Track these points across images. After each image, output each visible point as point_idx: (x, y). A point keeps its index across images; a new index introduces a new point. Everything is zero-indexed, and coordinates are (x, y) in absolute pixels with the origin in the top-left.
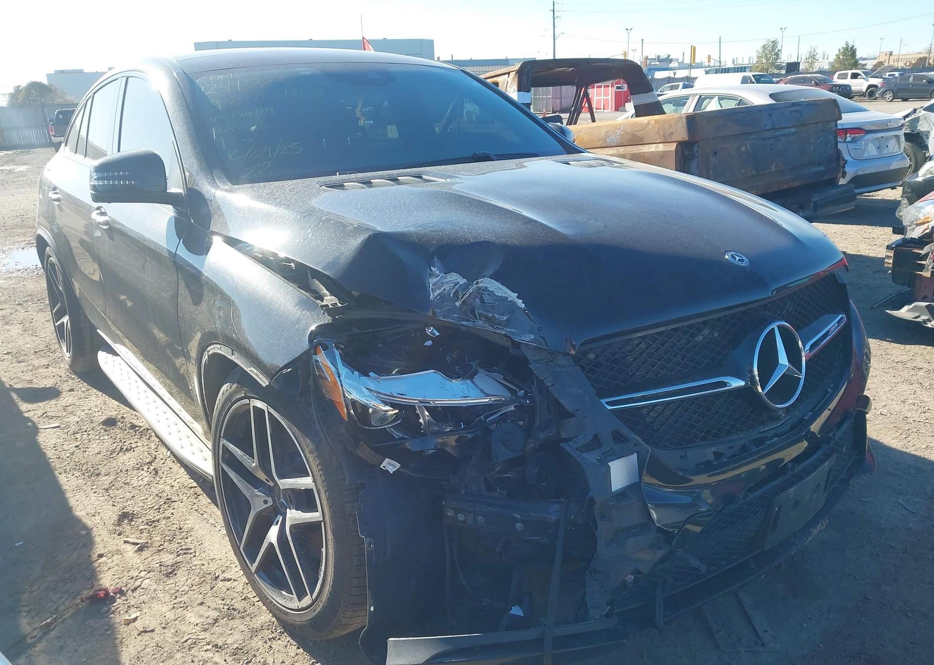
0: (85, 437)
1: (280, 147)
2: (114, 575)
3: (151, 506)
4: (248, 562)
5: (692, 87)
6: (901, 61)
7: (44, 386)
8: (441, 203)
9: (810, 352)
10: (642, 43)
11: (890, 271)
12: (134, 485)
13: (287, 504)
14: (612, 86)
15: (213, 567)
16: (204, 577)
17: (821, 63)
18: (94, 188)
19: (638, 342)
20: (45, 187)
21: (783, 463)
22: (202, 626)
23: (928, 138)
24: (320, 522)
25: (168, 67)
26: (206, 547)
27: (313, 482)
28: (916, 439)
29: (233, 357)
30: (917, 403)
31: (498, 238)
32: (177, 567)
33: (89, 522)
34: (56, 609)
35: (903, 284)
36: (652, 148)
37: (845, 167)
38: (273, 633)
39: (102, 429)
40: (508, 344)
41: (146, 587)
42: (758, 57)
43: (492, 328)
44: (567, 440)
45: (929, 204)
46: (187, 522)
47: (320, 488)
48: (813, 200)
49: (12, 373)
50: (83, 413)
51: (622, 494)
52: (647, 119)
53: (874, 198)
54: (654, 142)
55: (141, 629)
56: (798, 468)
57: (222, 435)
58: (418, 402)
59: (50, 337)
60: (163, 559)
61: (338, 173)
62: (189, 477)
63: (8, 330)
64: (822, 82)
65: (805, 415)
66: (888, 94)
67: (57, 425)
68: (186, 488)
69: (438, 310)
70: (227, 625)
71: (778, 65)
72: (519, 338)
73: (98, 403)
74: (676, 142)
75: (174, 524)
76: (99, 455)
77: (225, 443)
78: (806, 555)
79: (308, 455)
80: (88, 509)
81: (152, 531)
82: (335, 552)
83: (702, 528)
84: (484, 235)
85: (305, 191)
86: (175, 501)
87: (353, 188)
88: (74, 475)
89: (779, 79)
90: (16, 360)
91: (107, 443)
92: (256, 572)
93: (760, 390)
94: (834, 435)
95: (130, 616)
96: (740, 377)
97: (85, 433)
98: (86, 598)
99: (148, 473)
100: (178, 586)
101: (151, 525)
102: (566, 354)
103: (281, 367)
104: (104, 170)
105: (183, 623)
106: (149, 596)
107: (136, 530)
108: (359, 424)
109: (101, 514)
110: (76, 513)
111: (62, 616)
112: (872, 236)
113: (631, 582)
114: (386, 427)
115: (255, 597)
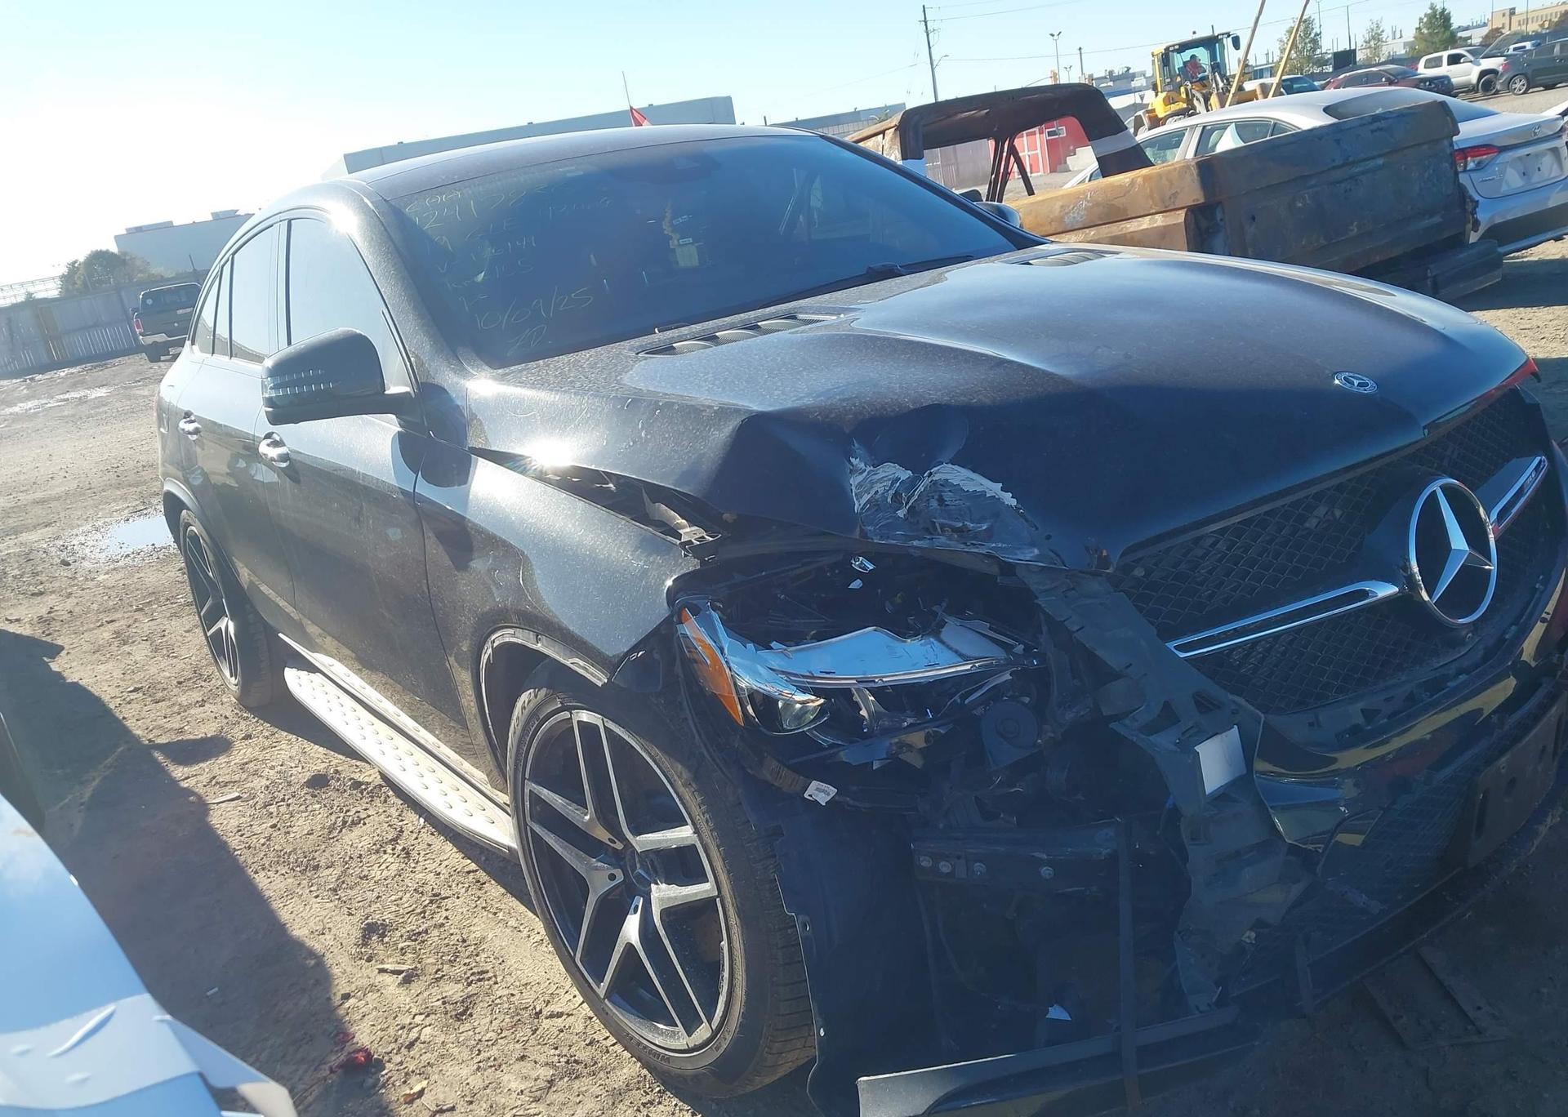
0: (283, 809)
1: (556, 298)
2: (373, 1025)
3: (410, 909)
4: (591, 981)
6: (1532, 22)
7: (203, 735)
8: (844, 354)
9: (1499, 524)
10: (1081, 53)
12: (376, 879)
13: (649, 875)
14: (1041, 133)
15: (528, 997)
16: (518, 1014)
17: (1392, 46)
18: (270, 402)
19: (1213, 539)
20: (167, 415)
21: (1482, 715)
22: (531, 1094)
24: (713, 899)
25: (354, 194)
26: (511, 966)
27: (695, 833)
29: (539, 645)
32: (470, 1003)
33: (317, 945)
36: (1145, 223)
37: (1476, 213)
38: (647, 1093)
39: (307, 794)
40: (994, 570)
41: (428, 1040)
42: (1283, 50)
43: (962, 546)
44: (1117, 718)
46: (472, 928)
47: (708, 840)
48: (1429, 275)
49: (149, 720)
50: (272, 772)
51: (1223, 796)
52: (1129, 178)
53: (1526, 260)
54: (1147, 213)
55: (434, 1108)
56: (1511, 720)
57: (527, 776)
58: (855, 682)
59: (197, 655)
60: (446, 992)
61: (656, 330)
62: (463, 855)
63: (129, 653)
64: (1400, 77)
65: (1505, 632)
66: (1517, 81)
67: (237, 794)
68: (460, 874)
69: (869, 528)
70: (570, 1088)
71: (1319, 60)
72: (1012, 557)
73: (294, 752)
74: (1183, 208)
75: (452, 934)
76: (311, 837)
77: (534, 789)
79: (682, 790)
80: (311, 924)
81: (420, 949)
82: (745, 946)
83: (1364, 837)
84: (930, 394)
85: (616, 365)
86: (447, 898)
87: (690, 349)
88: (277, 871)
89: (1324, 82)
90: (150, 699)
91: (321, 816)
92: (607, 996)
93: (1426, 597)
95: (411, 1089)
96: (1386, 578)
97: (282, 803)
98: (337, 1067)
99: (395, 856)
100: (479, 1033)
101: (416, 940)
102: (1096, 575)
103: (626, 650)
104: (284, 371)
105: (498, 1091)
106: (436, 1054)
107: (395, 950)
108: (761, 729)
109: (334, 931)
110: (294, 933)
111: (303, 1101)
112: (1534, 323)
113: (1251, 943)
114: (805, 729)
115: (608, 1037)
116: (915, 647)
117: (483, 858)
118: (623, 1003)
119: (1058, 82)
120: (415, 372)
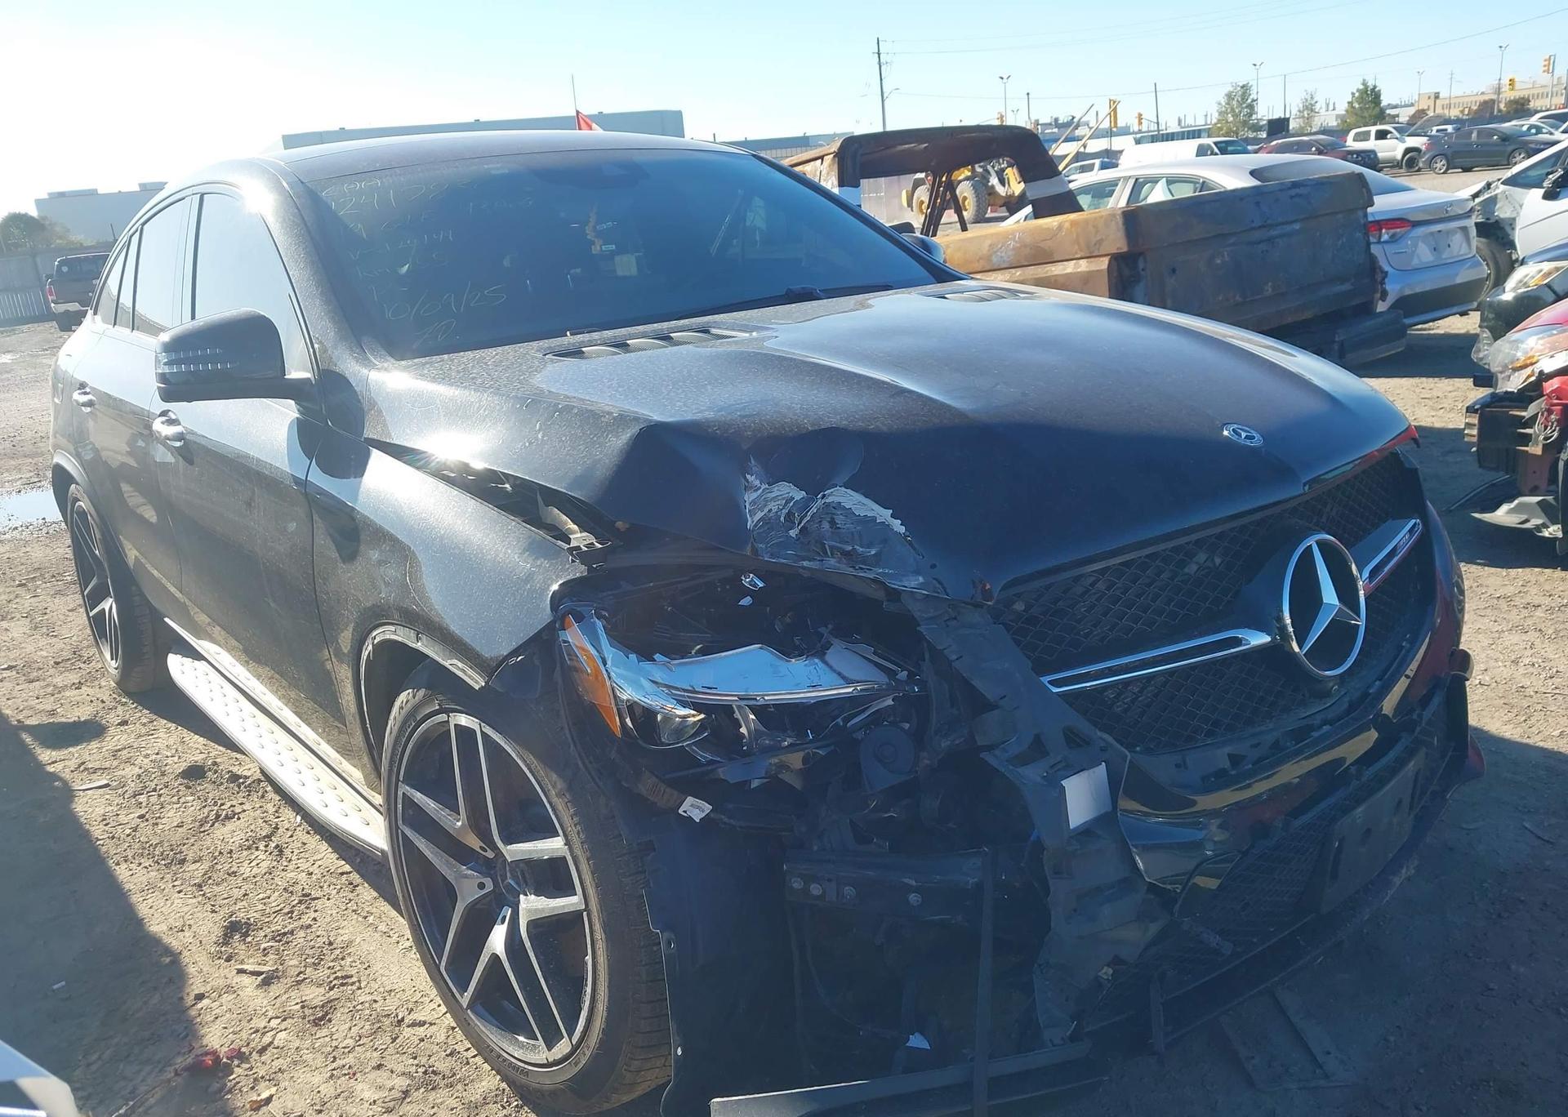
0: (153, 799)
1: (469, 294)
2: (226, 1028)
3: (279, 908)
4: (454, 990)
5: (1116, 166)
6: (1454, 107)
7: (77, 719)
8: (750, 371)
9: (1370, 582)
11: (1474, 449)
12: (244, 876)
13: (519, 886)
15: (392, 1004)
16: (379, 1021)
17: (1324, 117)
18: (163, 378)
19: (1093, 579)
20: (64, 385)
21: (1343, 765)
22: (383, 1105)
23: (1513, 229)
24: (579, 914)
25: (271, 173)
26: (376, 971)
27: (566, 844)
28: (1542, 721)
29: (419, 644)
30: (1537, 663)
31: (852, 421)
32: (331, 1008)
33: (174, 942)
34: (132, 1092)
35: (1497, 469)
36: (1069, 268)
37: (1384, 283)
38: (504, 1108)
39: (182, 784)
40: (880, 595)
41: (282, 1045)
42: (1220, 113)
43: (851, 569)
44: (990, 748)
45: (1531, 335)
46: (340, 931)
47: (579, 852)
48: (1336, 341)
49: (20, 700)
50: (146, 761)
51: (1087, 832)
52: (1058, 221)
53: (1432, 332)
54: (1071, 257)
56: (1369, 773)
57: (401, 778)
58: (737, 699)
59: (78, 636)
60: (306, 995)
61: (568, 333)
62: (337, 856)
63: (6, 630)
64: (1329, 148)
65: (1369, 687)
66: (1438, 161)
67: (105, 782)
68: (333, 875)
69: (761, 545)
70: (425, 1099)
71: (1253, 125)
72: (899, 583)
73: (171, 741)
74: (1108, 255)
75: (318, 936)
76: (180, 829)
77: (408, 791)
78: (1381, 923)
79: (555, 800)
80: (171, 920)
81: (283, 950)
82: (608, 961)
83: (1219, 881)
84: (829, 417)
85: (521, 365)
86: (318, 898)
87: (599, 355)
88: (140, 864)
89: (1257, 147)
90: (24, 678)
91: (193, 808)
92: (470, 1006)
93: (1296, 649)
94: (1420, 716)
95: (259, 1095)
96: (1261, 627)
97: (153, 793)
98: (182, 1070)
99: (267, 853)
100: (336, 1040)
101: (280, 941)
102: (977, 606)
103: (505, 654)
104: (181, 347)
105: (350, 1100)
106: (289, 1060)
107: (256, 950)
108: (640, 742)
109: (194, 928)
110: (151, 928)
111: (144, 1103)
112: (1435, 394)
113: (1108, 979)
114: (685, 744)
115: (469, 1049)
116: (799, 667)
117: (358, 860)
118: (487, 1015)
119: (1004, 124)
120: (316, 360)
